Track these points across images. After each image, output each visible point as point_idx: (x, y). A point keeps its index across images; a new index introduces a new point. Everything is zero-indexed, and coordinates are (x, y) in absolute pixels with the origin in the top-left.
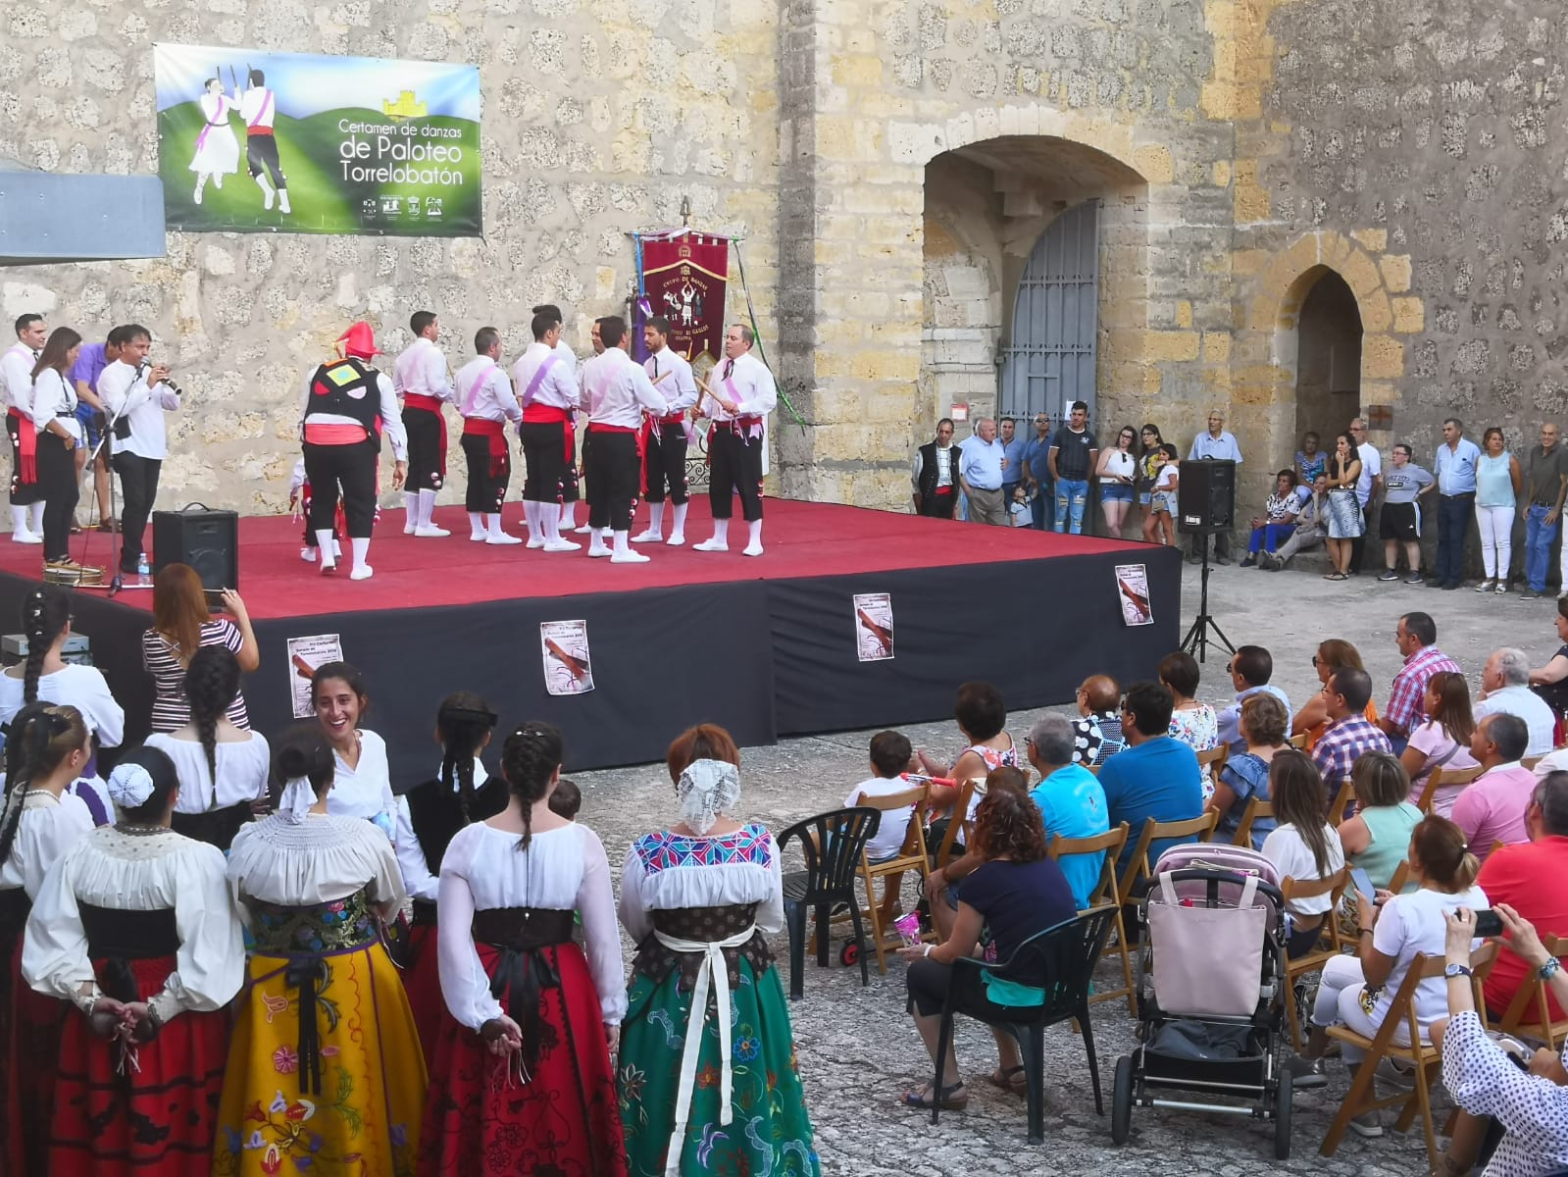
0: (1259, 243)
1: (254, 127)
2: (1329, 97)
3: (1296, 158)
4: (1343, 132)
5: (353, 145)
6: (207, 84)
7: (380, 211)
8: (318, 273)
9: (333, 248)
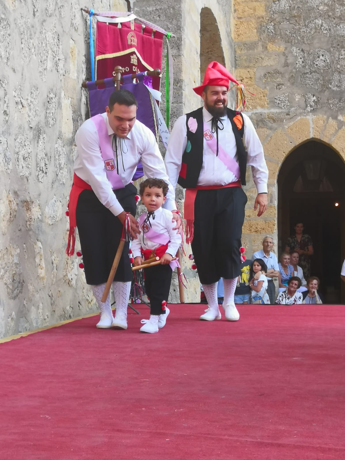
0: (260, 124)
2: (316, 28)
3: (290, 68)
4: (329, 51)
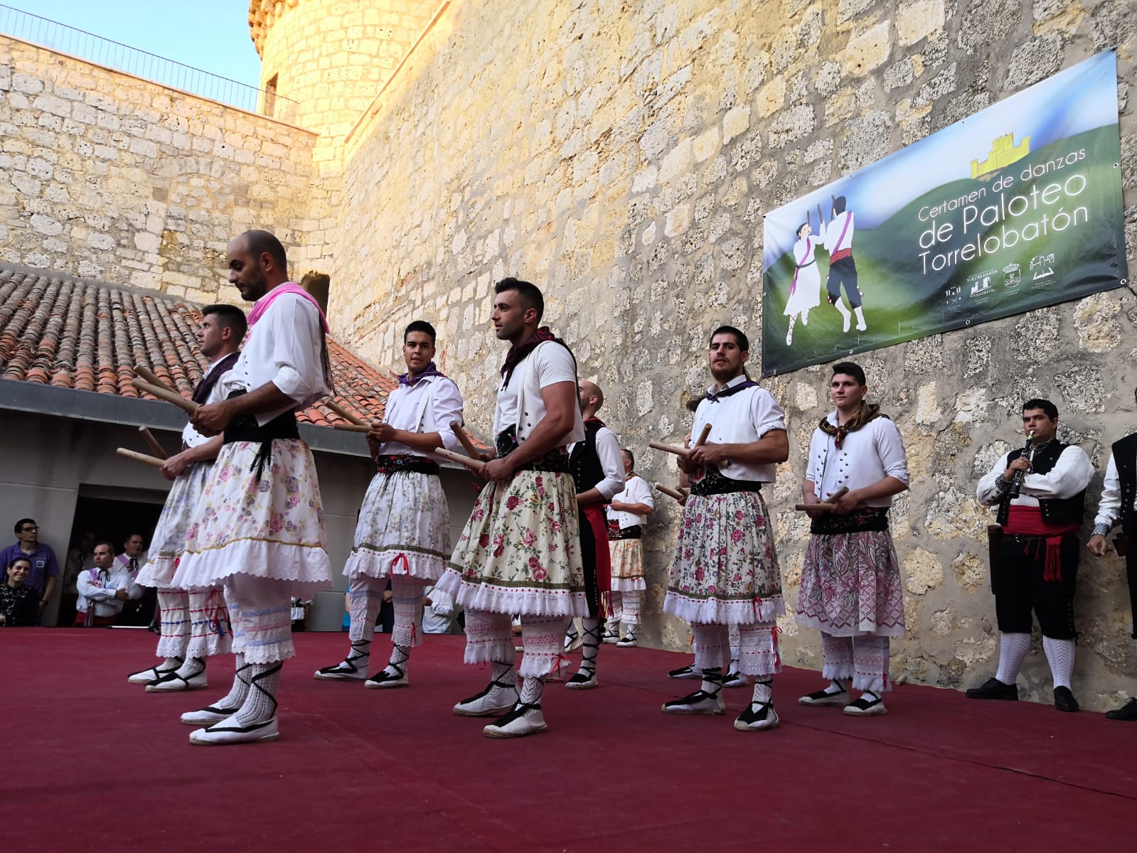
1: (836, 252)
5: (933, 233)
6: (798, 232)
7: (968, 298)
8: (894, 389)
9: (913, 357)
